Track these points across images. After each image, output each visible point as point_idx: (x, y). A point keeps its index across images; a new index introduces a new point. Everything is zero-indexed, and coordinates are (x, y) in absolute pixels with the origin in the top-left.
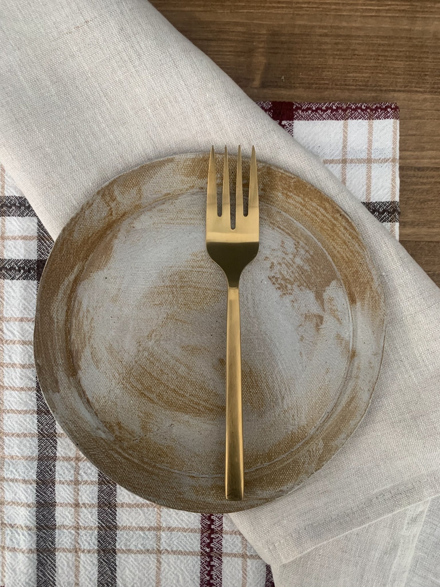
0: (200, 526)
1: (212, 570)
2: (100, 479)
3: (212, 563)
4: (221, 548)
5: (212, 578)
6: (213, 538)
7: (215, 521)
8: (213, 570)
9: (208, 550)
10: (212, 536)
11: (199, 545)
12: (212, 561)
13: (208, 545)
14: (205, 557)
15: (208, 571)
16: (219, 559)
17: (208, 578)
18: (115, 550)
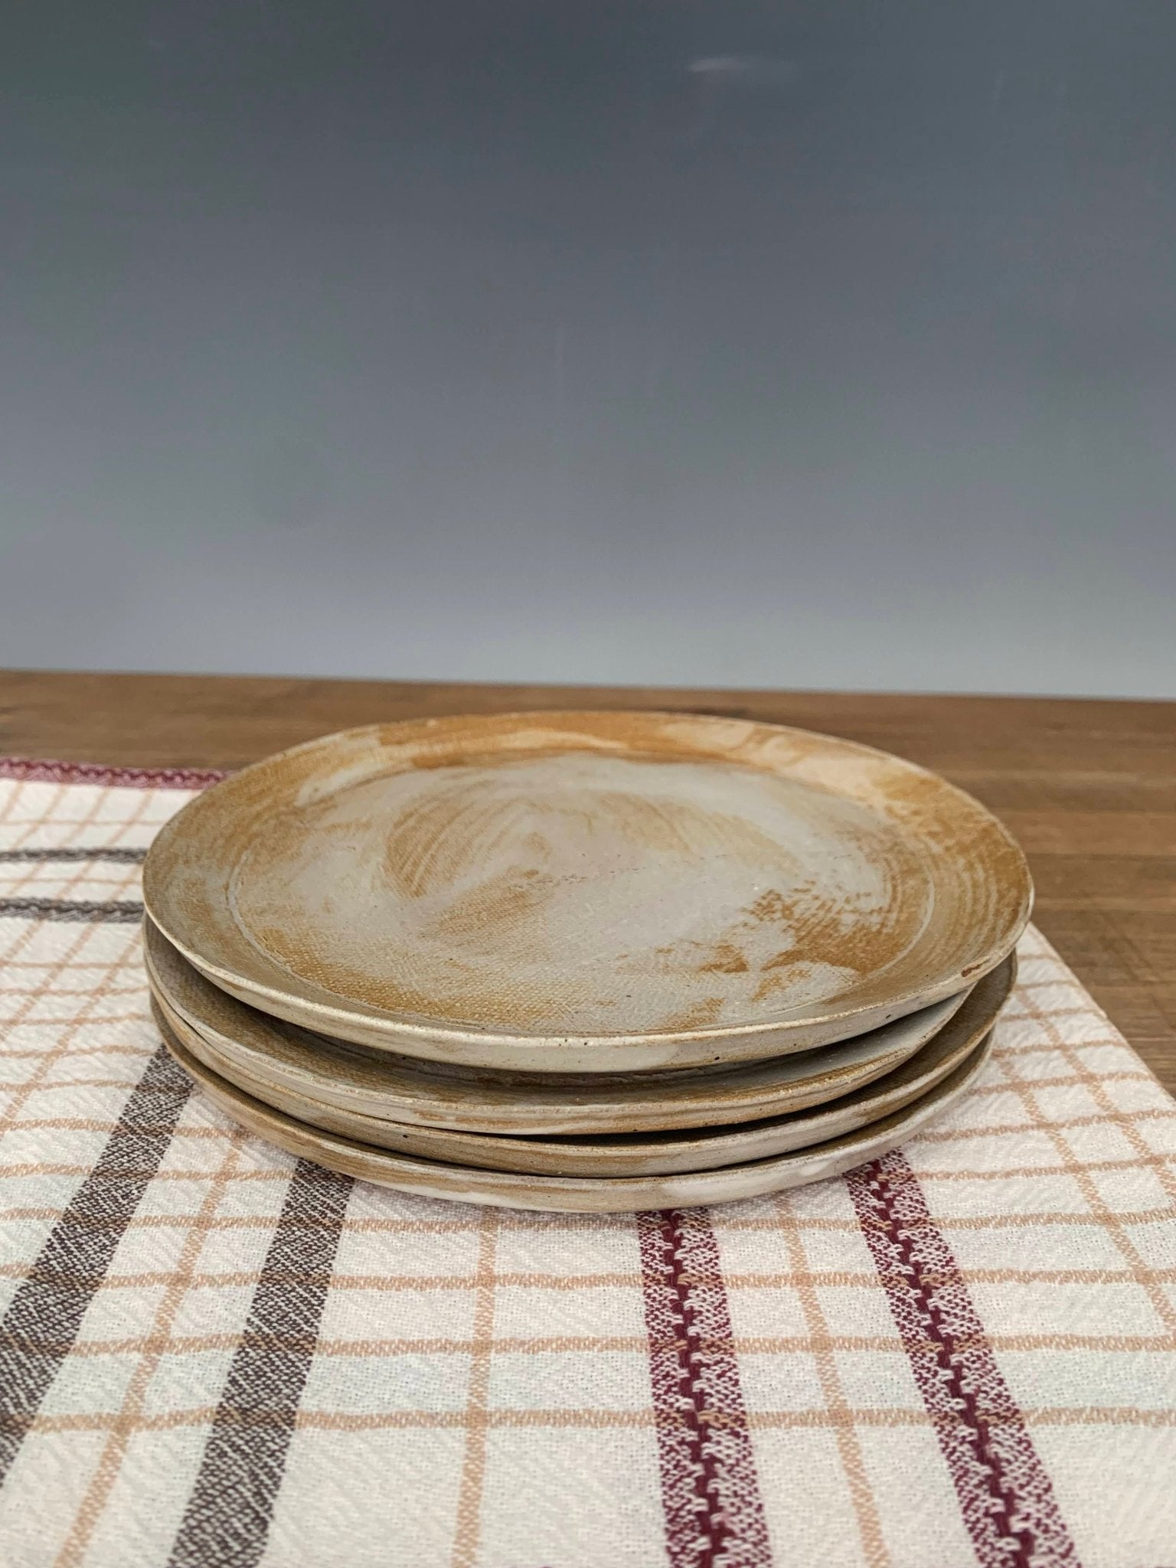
0: (647, 1330)
1: (711, 1474)
2: (288, 1213)
3: (708, 1448)
4: (739, 1396)
5: (715, 1508)
6: (701, 1364)
7: (700, 1313)
8: (715, 1475)
9: (685, 1403)
10: (696, 1357)
11: (650, 1390)
12: (708, 1439)
13: (685, 1388)
14: (677, 1429)
15: (697, 1479)
16: (737, 1435)
17: (700, 1504)
18: (294, 1413)
